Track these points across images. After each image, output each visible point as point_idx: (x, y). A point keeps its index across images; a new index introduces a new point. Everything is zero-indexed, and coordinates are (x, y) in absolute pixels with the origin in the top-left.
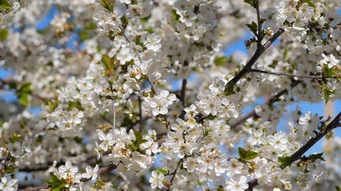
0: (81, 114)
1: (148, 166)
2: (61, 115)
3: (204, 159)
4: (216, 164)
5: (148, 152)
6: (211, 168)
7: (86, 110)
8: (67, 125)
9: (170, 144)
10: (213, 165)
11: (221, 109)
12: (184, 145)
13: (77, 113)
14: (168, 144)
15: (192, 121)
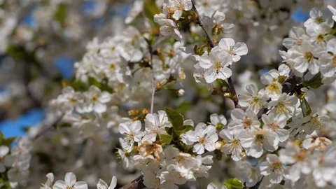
0: (106, 97)
1: (195, 173)
2: (73, 100)
3: (293, 153)
4: (315, 163)
5: (199, 149)
6: (306, 171)
7: (116, 90)
8: (84, 116)
9: (235, 132)
10: (310, 165)
11: (326, 61)
12: (261, 132)
13: (99, 95)
14: (231, 133)
15: (275, 87)
